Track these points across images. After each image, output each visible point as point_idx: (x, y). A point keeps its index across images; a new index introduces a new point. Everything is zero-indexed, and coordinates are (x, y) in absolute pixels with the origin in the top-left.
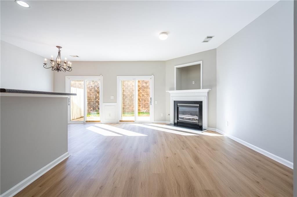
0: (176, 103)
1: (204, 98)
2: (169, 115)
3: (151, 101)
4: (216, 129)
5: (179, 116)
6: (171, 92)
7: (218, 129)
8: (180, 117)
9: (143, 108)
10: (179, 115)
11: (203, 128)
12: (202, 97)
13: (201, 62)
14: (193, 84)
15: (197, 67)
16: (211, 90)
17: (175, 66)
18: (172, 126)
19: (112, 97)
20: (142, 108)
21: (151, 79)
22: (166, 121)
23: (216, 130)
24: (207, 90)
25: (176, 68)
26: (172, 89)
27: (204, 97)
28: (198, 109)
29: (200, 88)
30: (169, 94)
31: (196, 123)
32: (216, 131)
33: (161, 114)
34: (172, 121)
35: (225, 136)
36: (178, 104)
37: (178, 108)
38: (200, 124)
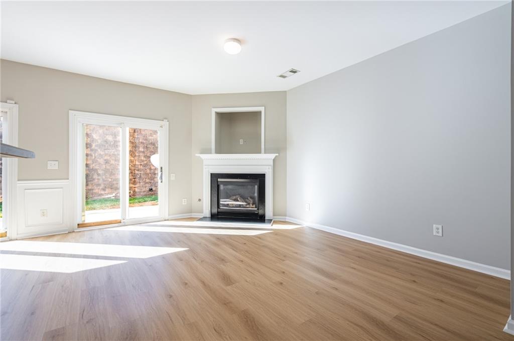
0: (214, 177)
1: (269, 168)
2: (200, 200)
3: (162, 174)
4: (287, 217)
5: (221, 202)
6: (204, 156)
7: (290, 217)
8: (222, 204)
9: (107, 190)
10: (221, 200)
11: (266, 218)
12: (265, 167)
13: (262, 109)
14: (241, 144)
15: (255, 116)
16: (277, 155)
17: (213, 109)
18: (206, 221)
19: (53, 166)
20: (104, 190)
21: (161, 127)
22: (192, 214)
23: (285, 219)
24: (273, 156)
25: (216, 112)
26: (207, 151)
27: (267, 167)
28: (256, 186)
29: (260, 152)
30: (201, 160)
31: (253, 212)
32: (287, 220)
33: (184, 200)
34: (207, 212)
35: (304, 226)
36: (219, 180)
37: (218, 186)
38: (261, 212)
